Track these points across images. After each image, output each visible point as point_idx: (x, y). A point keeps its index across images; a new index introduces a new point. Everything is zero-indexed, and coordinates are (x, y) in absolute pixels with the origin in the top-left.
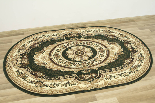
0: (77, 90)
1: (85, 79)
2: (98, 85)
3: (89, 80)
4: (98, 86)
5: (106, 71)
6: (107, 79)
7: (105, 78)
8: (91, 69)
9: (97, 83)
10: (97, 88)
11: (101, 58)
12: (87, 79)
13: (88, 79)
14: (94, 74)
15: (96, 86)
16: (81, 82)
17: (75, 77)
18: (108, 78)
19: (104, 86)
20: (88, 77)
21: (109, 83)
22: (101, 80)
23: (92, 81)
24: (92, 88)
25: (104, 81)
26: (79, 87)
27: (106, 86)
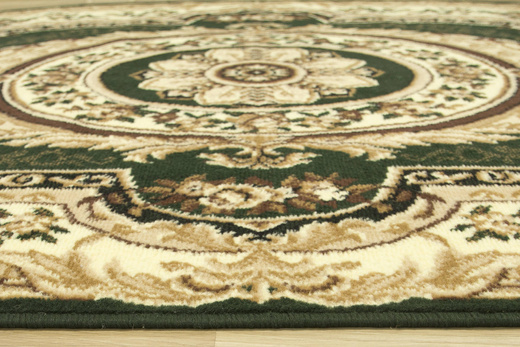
0: (30, 285)
1: (200, 209)
2: (342, 274)
3: (241, 223)
4: (335, 281)
5: (484, 176)
6: (480, 235)
7: (461, 228)
8: (308, 150)
9: (336, 258)
10: (314, 299)
11: (449, 104)
12: (223, 213)
13: (240, 213)
14: (324, 184)
15: (306, 283)
16: (135, 226)
17: (103, 190)
18: (501, 229)
19: (429, 293)
20: (248, 196)
21: (504, 274)
22: (405, 233)
23: (281, 229)
24: (234, 294)
25: (439, 247)
26: (73, 263)
27: (462, 291)
